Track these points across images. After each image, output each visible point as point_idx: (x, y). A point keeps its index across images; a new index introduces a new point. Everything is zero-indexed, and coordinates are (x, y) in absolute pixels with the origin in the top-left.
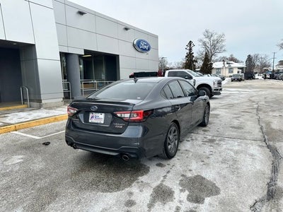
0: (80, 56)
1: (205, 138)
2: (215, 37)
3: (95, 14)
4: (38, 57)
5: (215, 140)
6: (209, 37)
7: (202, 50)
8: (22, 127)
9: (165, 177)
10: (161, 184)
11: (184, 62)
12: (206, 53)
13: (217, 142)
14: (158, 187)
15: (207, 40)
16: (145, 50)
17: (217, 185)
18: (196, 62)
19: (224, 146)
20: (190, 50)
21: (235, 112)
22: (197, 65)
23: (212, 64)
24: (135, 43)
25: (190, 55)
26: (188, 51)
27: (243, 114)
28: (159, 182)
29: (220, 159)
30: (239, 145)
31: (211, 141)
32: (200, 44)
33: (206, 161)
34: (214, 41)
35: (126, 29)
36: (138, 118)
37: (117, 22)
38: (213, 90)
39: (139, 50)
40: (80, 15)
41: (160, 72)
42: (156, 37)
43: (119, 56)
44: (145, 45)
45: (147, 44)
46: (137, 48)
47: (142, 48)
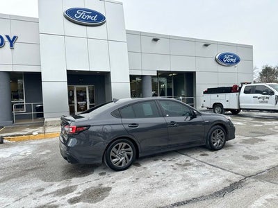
0: (153, 77)
1: (187, 161)
3: (170, 38)
4: (112, 81)
16: (232, 63)
24: (217, 57)
31: (186, 164)
35: (206, 45)
37: (196, 41)
39: (223, 63)
40: (154, 42)
41: (236, 86)
42: (251, 47)
43: (195, 72)
44: (231, 58)
45: (235, 56)
46: (220, 62)
47: (226, 62)
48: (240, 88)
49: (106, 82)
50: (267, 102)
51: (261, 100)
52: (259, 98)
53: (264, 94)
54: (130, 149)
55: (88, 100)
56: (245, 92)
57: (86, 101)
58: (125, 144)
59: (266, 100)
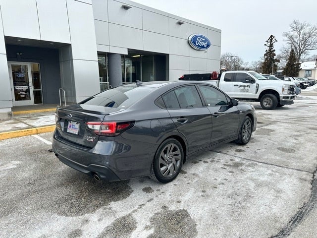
0: (123, 56)
1: (231, 160)
2: (307, 30)
3: (143, 8)
4: (73, 58)
5: (241, 164)
6: (298, 30)
7: (288, 46)
8: (43, 130)
9: (141, 206)
10: (130, 215)
11: (263, 61)
12: (292, 51)
13: (243, 167)
14: (124, 218)
15: (295, 34)
16: (203, 47)
17: (197, 227)
18: (278, 61)
19: (249, 175)
20: (271, 46)
21: (299, 128)
22: (279, 65)
23: (300, 64)
24: (190, 39)
25: (270, 53)
26: (268, 48)
27: (309, 131)
28: (129, 212)
29: (230, 192)
30: (270, 175)
31: (237, 165)
32: (286, 38)
33: (209, 191)
34: (304, 34)
35: (180, 23)
36: (108, 131)
37: (169, 16)
38: (281, 99)
39: (195, 48)
40: (124, 10)
41: (215, 73)
42: (219, 31)
43: (168, 55)
44: (202, 41)
45: (206, 40)
46: (193, 45)
47: (198, 46)
48: (220, 75)
49: (61, 59)
50: (247, 91)
51: (242, 88)
52: (240, 87)
53: (247, 82)
54: (178, 151)
55: (31, 84)
56: (226, 80)
57: (28, 85)
58: (173, 145)
59: (246, 88)
